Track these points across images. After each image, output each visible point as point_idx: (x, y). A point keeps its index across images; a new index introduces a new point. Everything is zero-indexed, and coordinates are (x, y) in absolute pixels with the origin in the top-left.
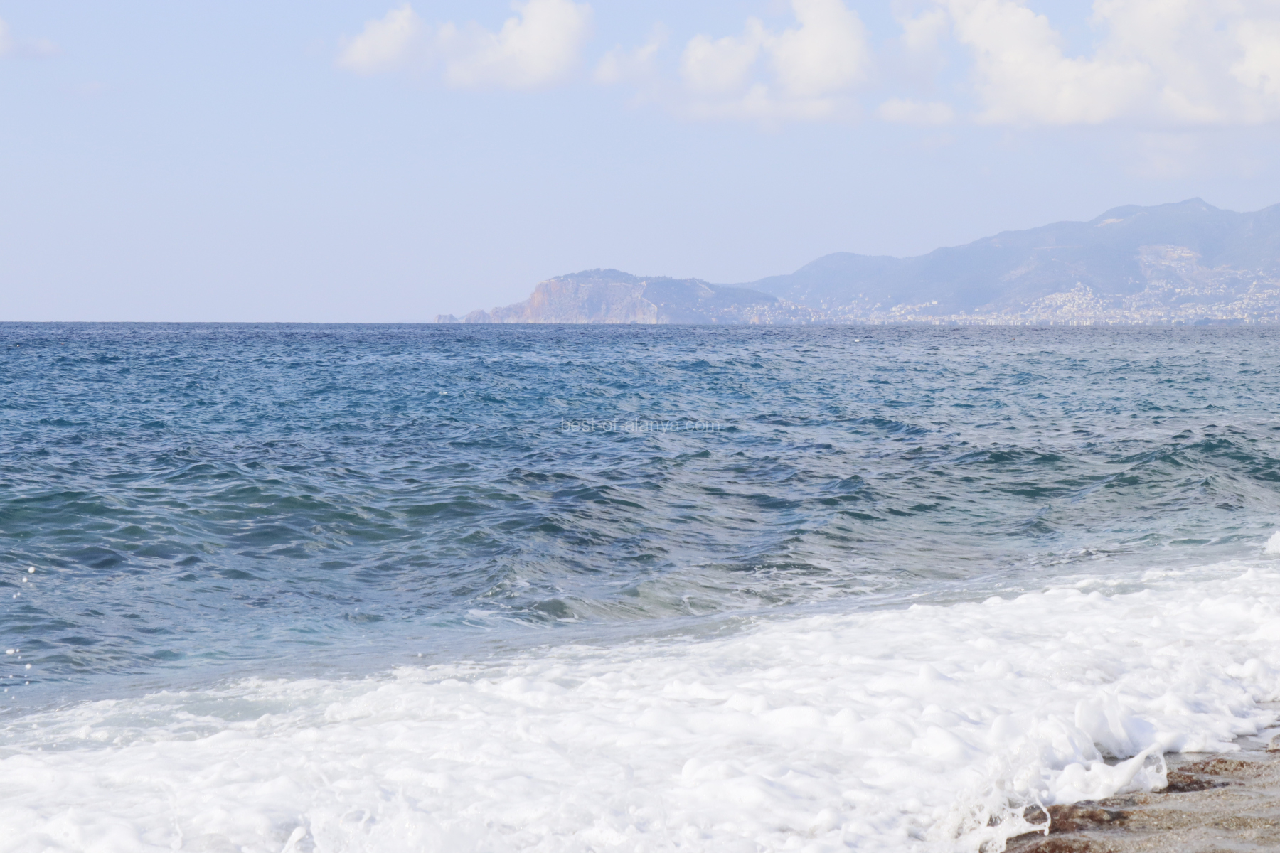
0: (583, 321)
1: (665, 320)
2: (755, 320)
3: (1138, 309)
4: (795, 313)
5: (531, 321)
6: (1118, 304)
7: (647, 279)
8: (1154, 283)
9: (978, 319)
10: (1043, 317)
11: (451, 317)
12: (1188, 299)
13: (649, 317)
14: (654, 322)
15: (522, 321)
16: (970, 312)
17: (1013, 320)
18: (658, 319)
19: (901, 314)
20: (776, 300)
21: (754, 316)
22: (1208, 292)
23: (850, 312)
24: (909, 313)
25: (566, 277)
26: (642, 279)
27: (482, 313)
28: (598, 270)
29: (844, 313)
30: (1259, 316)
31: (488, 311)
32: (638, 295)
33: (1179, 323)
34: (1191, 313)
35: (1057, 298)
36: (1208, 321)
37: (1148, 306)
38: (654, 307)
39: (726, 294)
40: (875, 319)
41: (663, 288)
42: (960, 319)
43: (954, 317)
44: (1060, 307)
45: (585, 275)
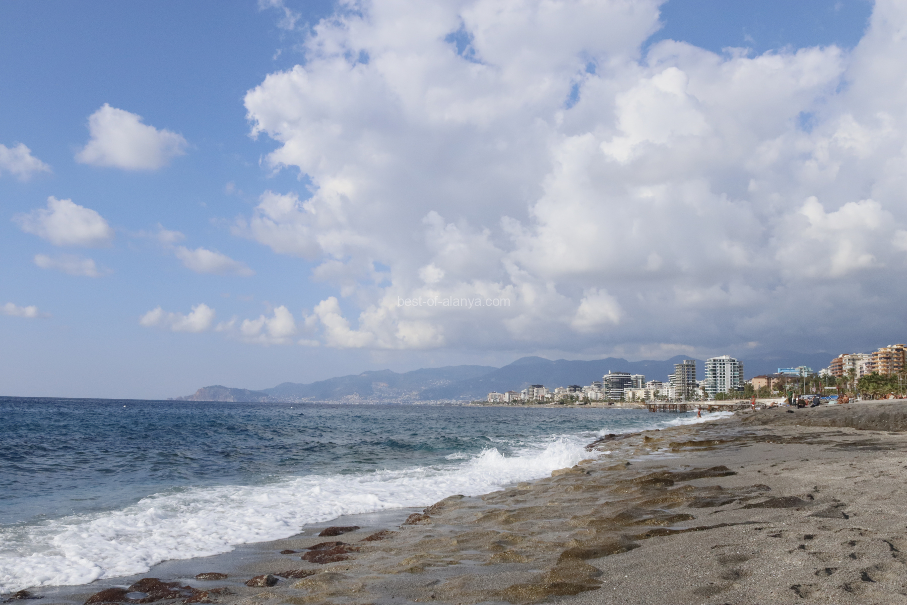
0: (211, 400)
1: (235, 401)
2: (262, 401)
3: (371, 400)
4: (274, 399)
5: (195, 400)
6: (366, 399)
7: (230, 388)
8: (376, 393)
9: (326, 402)
10: (345, 402)
11: (172, 398)
12: (386, 397)
13: (231, 400)
14: (232, 401)
15: (193, 400)
16: (324, 400)
17: (336, 403)
18: (233, 400)
19: (304, 400)
20: (268, 395)
21: (262, 400)
22: (391, 396)
23: (290, 399)
24: (306, 400)
25: (207, 387)
26: (229, 389)
27: (181, 398)
28: (216, 386)
29: (288, 399)
30: (405, 402)
31: (183, 397)
32: (228, 393)
33: (383, 404)
34: (386, 401)
35: (349, 397)
36: (391, 404)
37: (374, 399)
38: (232, 397)
39: (254, 393)
40: (297, 402)
41: (235, 391)
42: (321, 402)
43: (320, 401)
44: (350, 399)
45: (212, 387)
